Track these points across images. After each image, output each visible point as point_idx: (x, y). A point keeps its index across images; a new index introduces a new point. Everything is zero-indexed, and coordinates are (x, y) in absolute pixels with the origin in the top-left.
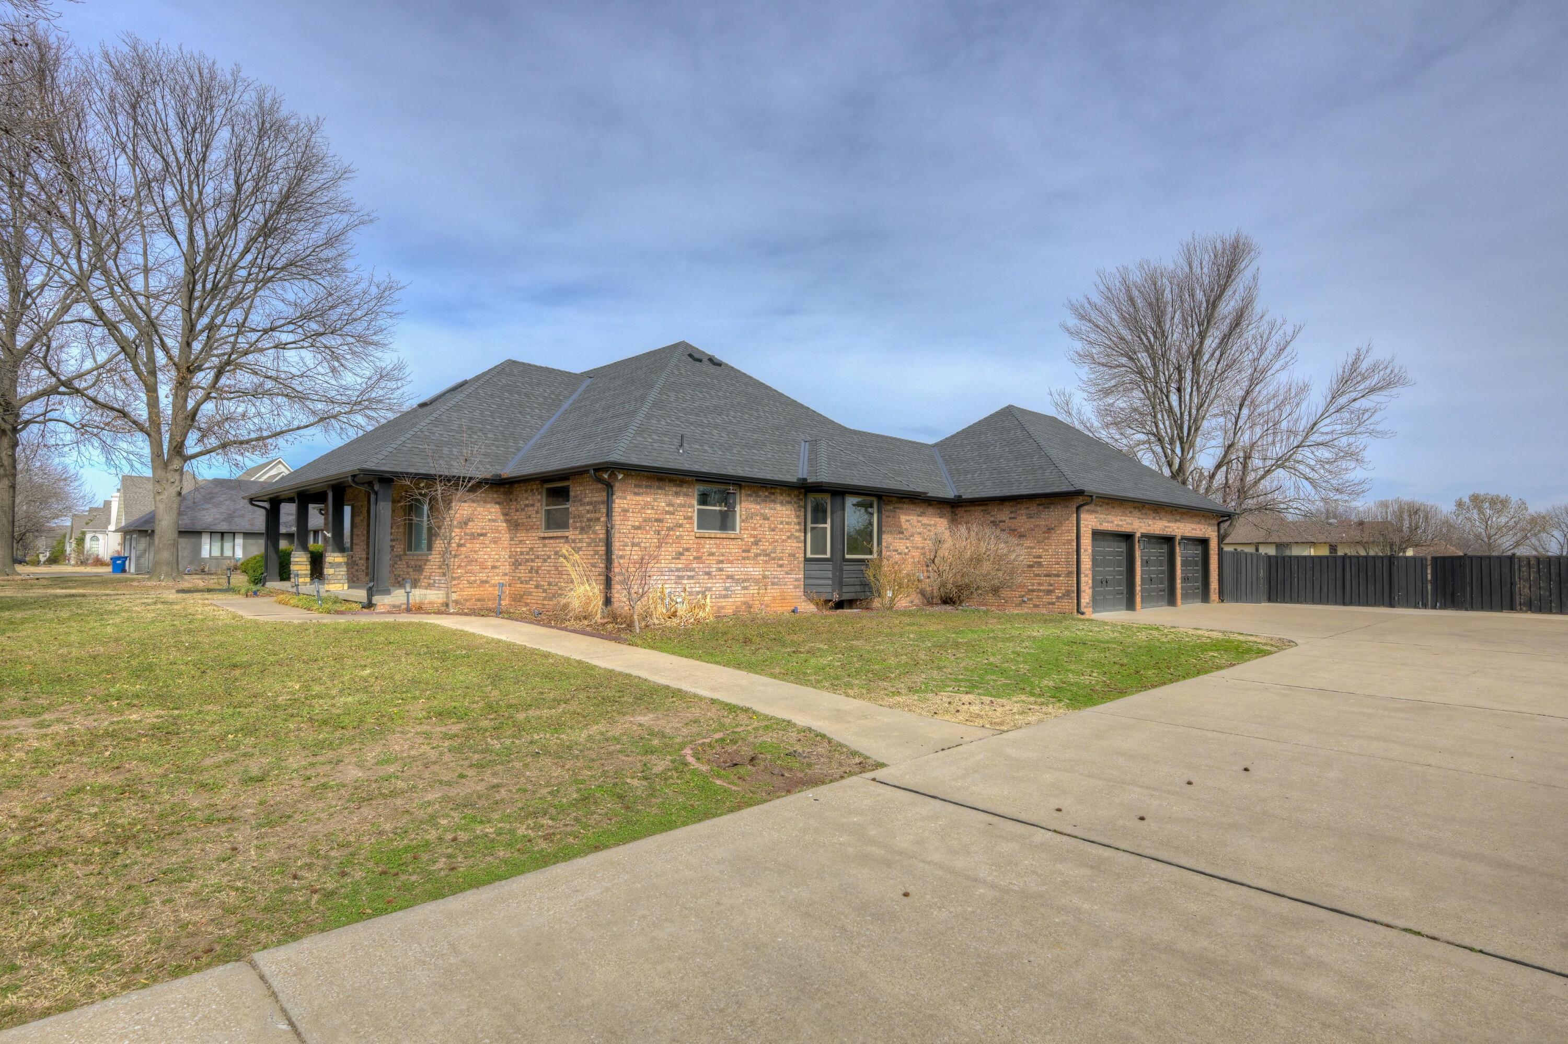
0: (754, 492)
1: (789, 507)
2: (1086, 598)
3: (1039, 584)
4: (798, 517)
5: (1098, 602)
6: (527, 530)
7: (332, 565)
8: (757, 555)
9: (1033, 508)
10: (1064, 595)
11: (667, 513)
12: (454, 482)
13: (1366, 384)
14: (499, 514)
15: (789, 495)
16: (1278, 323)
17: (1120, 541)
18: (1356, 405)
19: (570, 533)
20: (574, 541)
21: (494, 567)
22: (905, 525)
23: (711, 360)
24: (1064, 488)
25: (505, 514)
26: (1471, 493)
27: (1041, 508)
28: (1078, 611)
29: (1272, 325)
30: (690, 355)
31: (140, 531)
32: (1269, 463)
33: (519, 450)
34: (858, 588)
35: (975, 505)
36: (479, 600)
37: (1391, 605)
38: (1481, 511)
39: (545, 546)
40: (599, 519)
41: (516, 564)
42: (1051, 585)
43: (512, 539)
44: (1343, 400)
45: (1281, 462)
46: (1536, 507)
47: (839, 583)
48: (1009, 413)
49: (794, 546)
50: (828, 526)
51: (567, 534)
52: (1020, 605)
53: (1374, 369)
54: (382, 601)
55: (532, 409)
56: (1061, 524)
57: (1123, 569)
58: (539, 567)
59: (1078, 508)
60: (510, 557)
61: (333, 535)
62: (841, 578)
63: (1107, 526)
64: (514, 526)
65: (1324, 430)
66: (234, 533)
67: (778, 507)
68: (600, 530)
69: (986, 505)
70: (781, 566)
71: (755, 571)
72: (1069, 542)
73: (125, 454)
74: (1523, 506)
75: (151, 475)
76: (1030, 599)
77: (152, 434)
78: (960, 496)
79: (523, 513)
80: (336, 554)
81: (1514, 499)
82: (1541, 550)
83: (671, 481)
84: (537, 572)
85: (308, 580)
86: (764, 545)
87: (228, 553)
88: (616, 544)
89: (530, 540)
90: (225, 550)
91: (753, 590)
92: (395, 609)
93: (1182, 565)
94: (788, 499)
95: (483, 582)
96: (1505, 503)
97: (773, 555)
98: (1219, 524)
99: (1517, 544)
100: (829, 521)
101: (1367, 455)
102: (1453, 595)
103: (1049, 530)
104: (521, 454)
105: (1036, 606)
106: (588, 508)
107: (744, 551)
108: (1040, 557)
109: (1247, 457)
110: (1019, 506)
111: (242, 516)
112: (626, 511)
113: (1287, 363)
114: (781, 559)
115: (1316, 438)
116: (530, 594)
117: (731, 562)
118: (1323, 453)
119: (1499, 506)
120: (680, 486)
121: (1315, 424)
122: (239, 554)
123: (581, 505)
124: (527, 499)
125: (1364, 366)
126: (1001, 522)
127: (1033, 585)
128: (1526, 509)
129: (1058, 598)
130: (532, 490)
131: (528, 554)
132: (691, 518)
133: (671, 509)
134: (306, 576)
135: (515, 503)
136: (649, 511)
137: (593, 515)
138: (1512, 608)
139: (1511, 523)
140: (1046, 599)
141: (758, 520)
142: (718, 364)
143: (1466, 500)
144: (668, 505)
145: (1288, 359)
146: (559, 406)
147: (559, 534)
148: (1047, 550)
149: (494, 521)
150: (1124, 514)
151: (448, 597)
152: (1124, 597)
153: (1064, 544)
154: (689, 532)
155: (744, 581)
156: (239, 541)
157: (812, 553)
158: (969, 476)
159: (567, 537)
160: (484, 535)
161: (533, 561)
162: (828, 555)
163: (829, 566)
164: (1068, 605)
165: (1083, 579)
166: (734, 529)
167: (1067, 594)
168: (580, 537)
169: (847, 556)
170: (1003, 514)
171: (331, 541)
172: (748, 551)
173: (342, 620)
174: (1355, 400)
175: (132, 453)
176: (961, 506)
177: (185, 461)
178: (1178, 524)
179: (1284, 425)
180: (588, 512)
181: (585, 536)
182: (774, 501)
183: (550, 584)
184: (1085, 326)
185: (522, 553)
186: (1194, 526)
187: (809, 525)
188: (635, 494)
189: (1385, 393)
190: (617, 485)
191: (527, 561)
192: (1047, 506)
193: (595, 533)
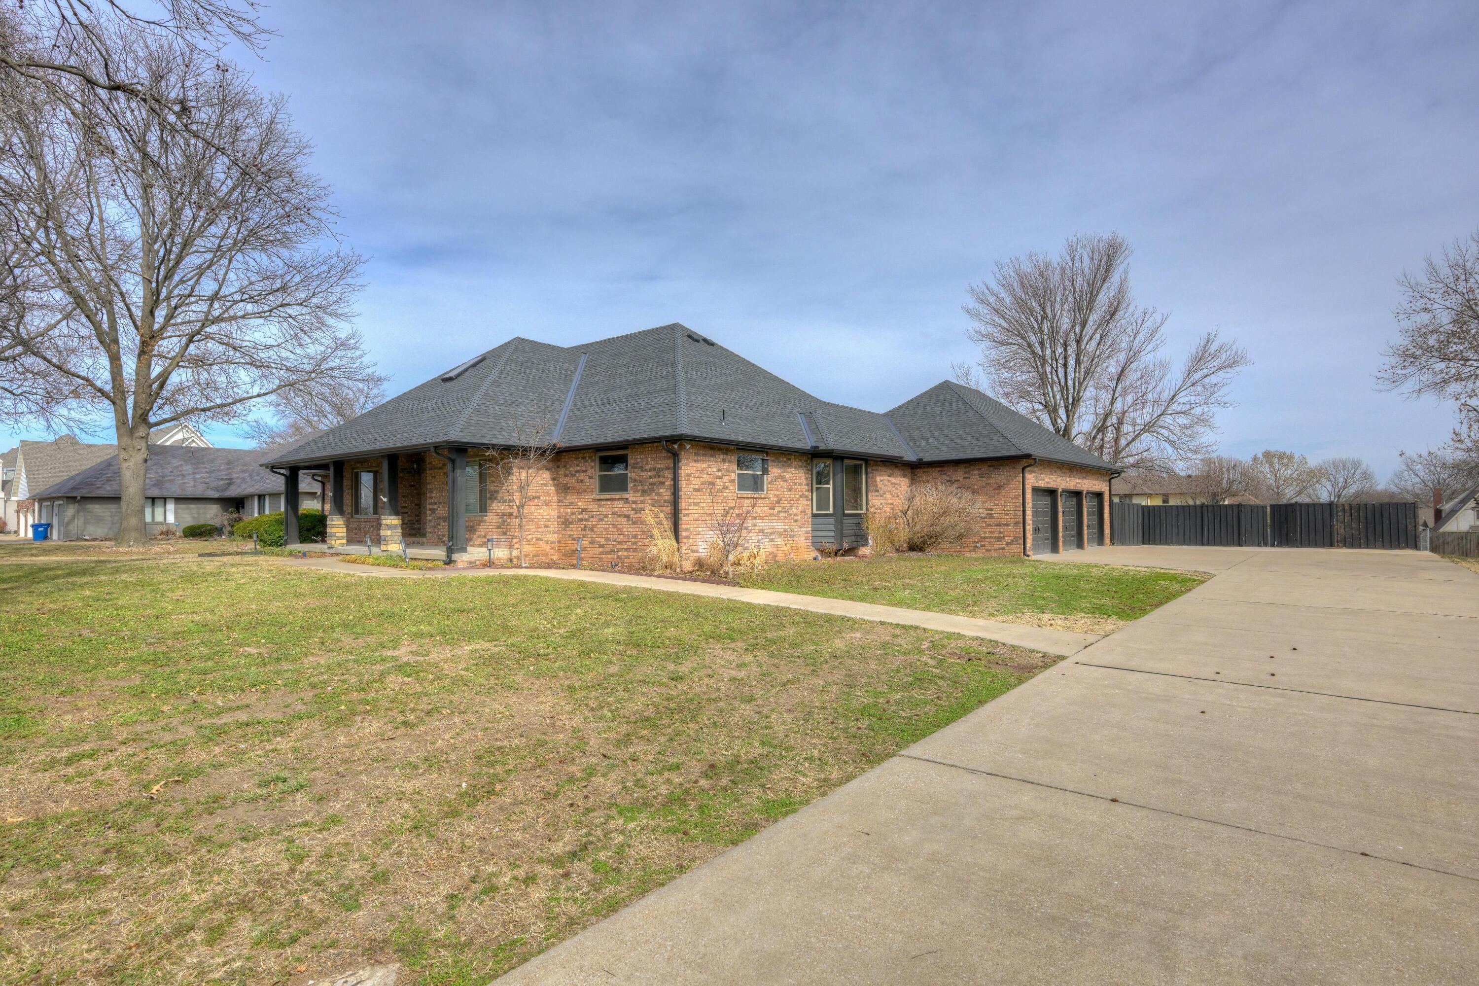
0: (777, 458)
1: (801, 471)
2: (1029, 544)
3: (991, 532)
4: (807, 479)
5: (1037, 547)
6: (579, 493)
7: (389, 527)
8: (779, 512)
9: (985, 469)
10: (1012, 541)
11: (718, 477)
12: (508, 450)
13: (1217, 362)
14: (549, 479)
15: (801, 460)
16: (1150, 312)
17: (1046, 496)
18: (1207, 380)
19: (630, 496)
20: (635, 502)
21: (546, 526)
22: (880, 485)
23: (705, 340)
24: (1013, 453)
25: (554, 479)
26: (1264, 450)
27: (991, 469)
28: (1025, 554)
29: (1145, 313)
30: (690, 336)
31: (68, 498)
32: (1138, 428)
33: (557, 421)
34: (853, 538)
35: (933, 467)
36: (535, 556)
37: (1240, 545)
38: (1271, 465)
39: (600, 506)
40: (663, 483)
41: (566, 523)
42: (1001, 533)
43: (560, 501)
44: (1197, 376)
45: (1148, 428)
46: (1313, 461)
47: (840, 535)
48: (946, 387)
49: (803, 503)
50: (831, 486)
51: (628, 496)
52: (974, 550)
53: (1219, 350)
54: (462, 558)
55: (553, 383)
56: (1009, 482)
57: (1048, 519)
58: (593, 526)
59: (1023, 469)
60: (559, 517)
61: (390, 500)
62: (842, 530)
63: (1041, 484)
64: (563, 490)
65: (1182, 400)
66: (165, 499)
67: (793, 470)
68: (665, 493)
69: (943, 467)
70: (796, 521)
71: (779, 526)
72: (1017, 497)
73: (64, 421)
74: (1304, 461)
75: (115, 442)
76: (984, 545)
77: (118, 401)
78: (921, 460)
79: (574, 478)
80: (393, 517)
81: (1297, 455)
82: (1314, 497)
83: (720, 449)
84: (592, 530)
85: (345, 541)
86: (785, 504)
87: (159, 518)
88: (683, 504)
89: (582, 502)
90: (156, 515)
91: (779, 542)
92: (472, 565)
93: (1088, 515)
94: (800, 463)
95: (538, 539)
96: (1290, 458)
97: (790, 512)
98: (1110, 480)
99: (1300, 493)
100: (831, 482)
101: (1217, 421)
102: (1287, 535)
103: (999, 487)
104: (559, 425)
105: (988, 551)
106: (650, 473)
107: (770, 509)
108: (991, 510)
109: (1120, 422)
110: (972, 468)
111: (171, 481)
112: (689, 476)
113: (1157, 345)
114: (796, 515)
115: (1175, 407)
116: (584, 549)
117: (761, 518)
118: (1182, 420)
119: (1285, 461)
120: (726, 454)
121: (1174, 396)
122: (171, 518)
123: (642, 471)
124: (578, 465)
125: (1213, 348)
126: (956, 481)
127: (985, 533)
128: (1306, 463)
129: (1007, 543)
130: (584, 458)
131: (580, 514)
132: (733, 481)
133: (720, 474)
134: (343, 538)
135: (563, 469)
136: (705, 476)
137: (656, 480)
138: (1331, 545)
139: (1295, 475)
140: (997, 545)
141: (779, 483)
142: (712, 344)
143: (1260, 456)
144: (718, 471)
145: (1158, 342)
146: (571, 381)
147: (618, 496)
148: (997, 504)
149: (545, 485)
150: (1051, 474)
151: (511, 554)
152: (1049, 542)
153: (1012, 499)
154: (732, 491)
155: (771, 534)
156: (171, 506)
157: (817, 510)
158: (924, 442)
159: (627, 499)
160: (538, 498)
161: (586, 520)
162: (831, 511)
163: (832, 520)
164: (1016, 549)
165: (1028, 527)
166: (762, 490)
167: (1015, 540)
168: (642, 498)
169: (846, 512)
170: (959, 474)
171: (387, 505)
172: (773, 509)
173: (429, 575)
174: (1206, 376)
175: (73, 420)
176: (920, 468)
177: (150, 428)
178: (1085, 481)
179: (1150, 396)
180: (651, 477)
181: (648, 498)
182: (790, 466)
183: (607, 540)
184: (985, 310)
185: (573, 514)
186: (1094, 482)
187: (815, 486)
188: (696, 461)
189: (1229, 370)
190: (683, 454)
191: (580, 520)
192: (996, 468)
193: (659, 494)
